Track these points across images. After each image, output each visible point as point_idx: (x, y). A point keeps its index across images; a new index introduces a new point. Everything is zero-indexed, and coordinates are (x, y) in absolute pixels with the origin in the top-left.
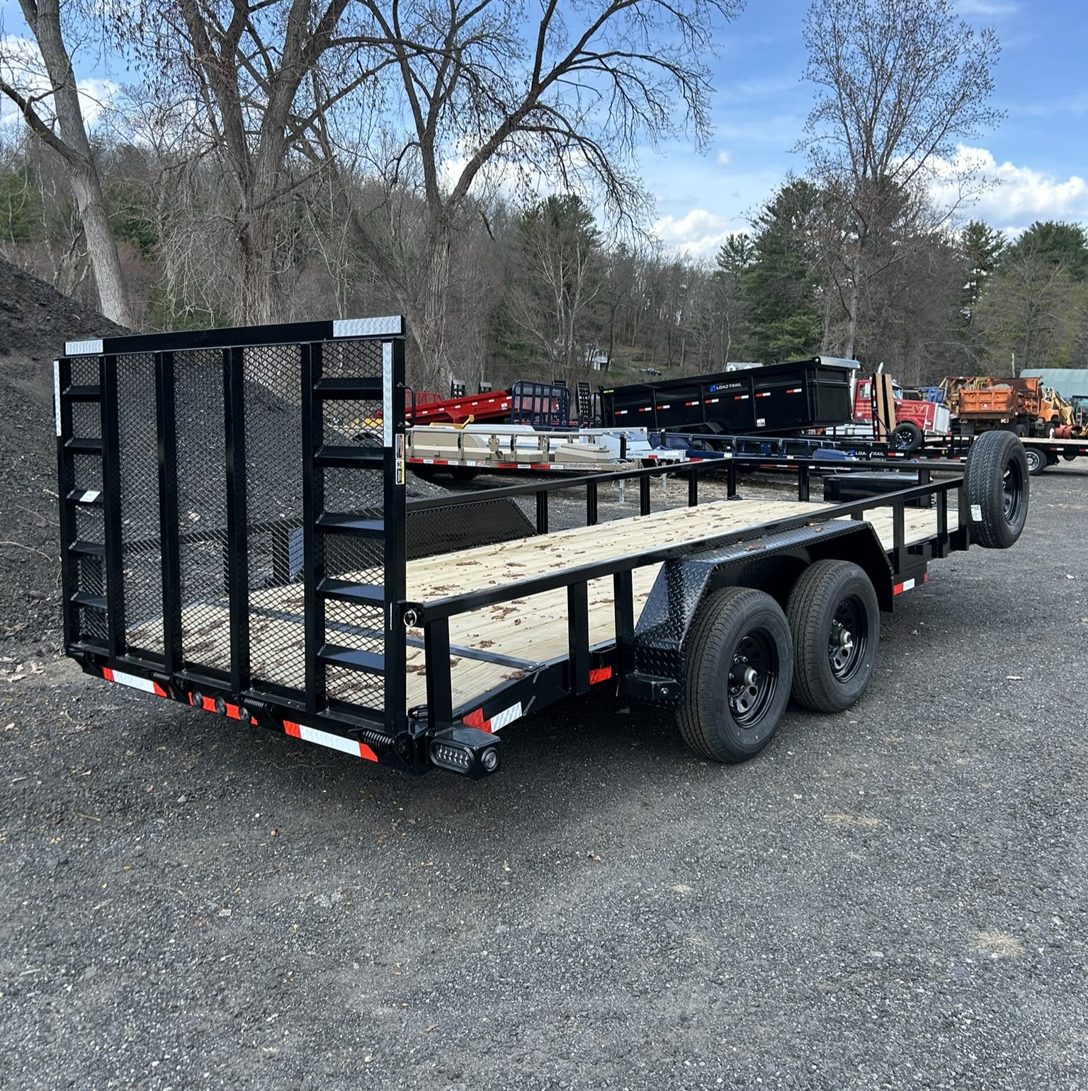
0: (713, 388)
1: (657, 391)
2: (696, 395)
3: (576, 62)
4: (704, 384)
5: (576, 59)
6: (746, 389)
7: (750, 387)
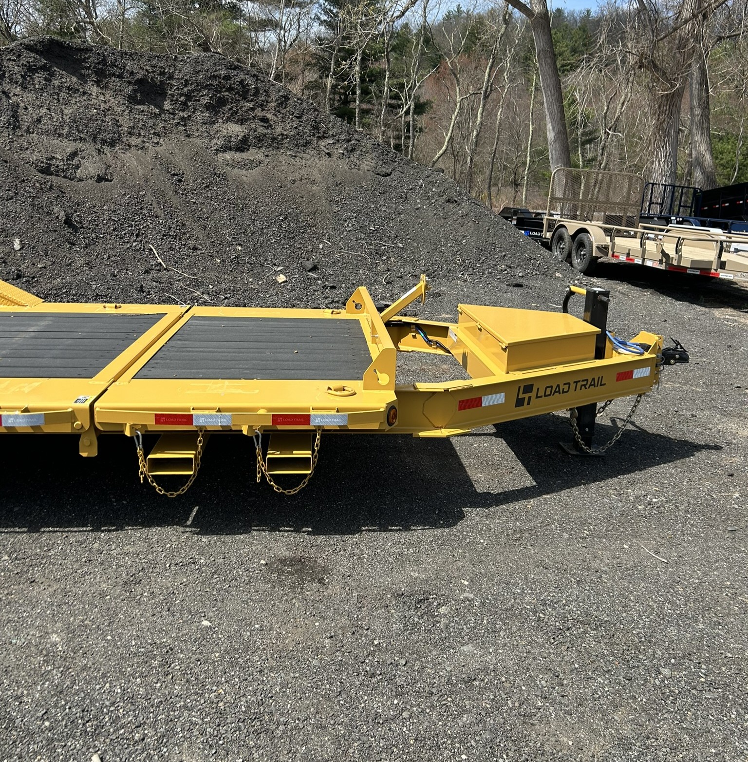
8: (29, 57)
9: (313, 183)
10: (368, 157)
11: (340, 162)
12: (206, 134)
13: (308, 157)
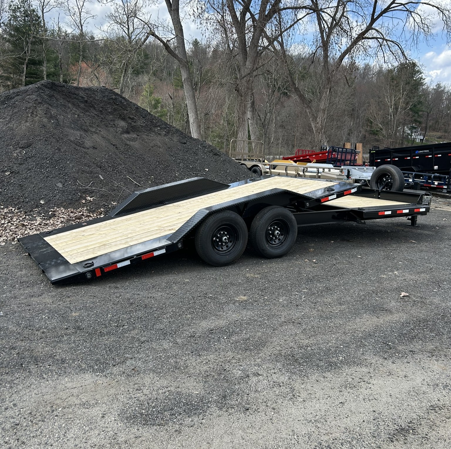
0: (417, 152)
1: (393, 152)
2: (409, 155)
3: (392, 8)
4: (413, 150)
5: (392, 6)
6: (431, 153)
7: (433, 153)
8: (48, 91)
9: (160, 147)
10: (175, 135)
11: (165, 138)
12: (114, 126)
13: (153, 135)
